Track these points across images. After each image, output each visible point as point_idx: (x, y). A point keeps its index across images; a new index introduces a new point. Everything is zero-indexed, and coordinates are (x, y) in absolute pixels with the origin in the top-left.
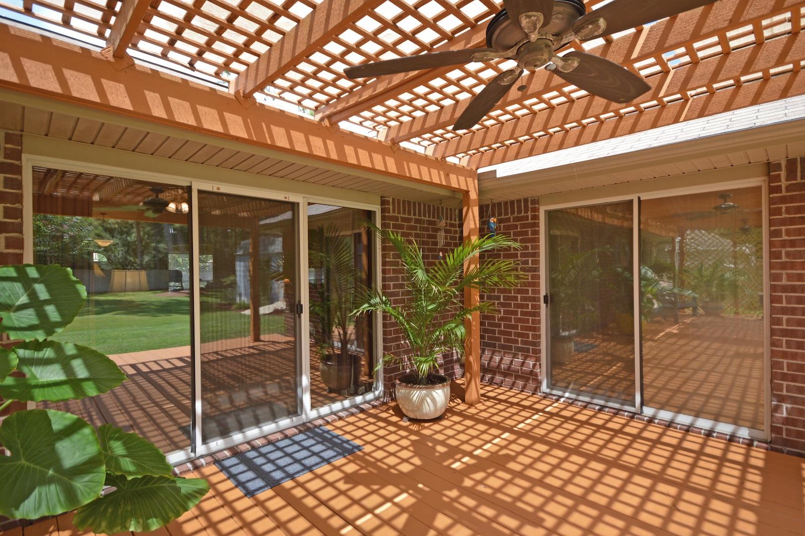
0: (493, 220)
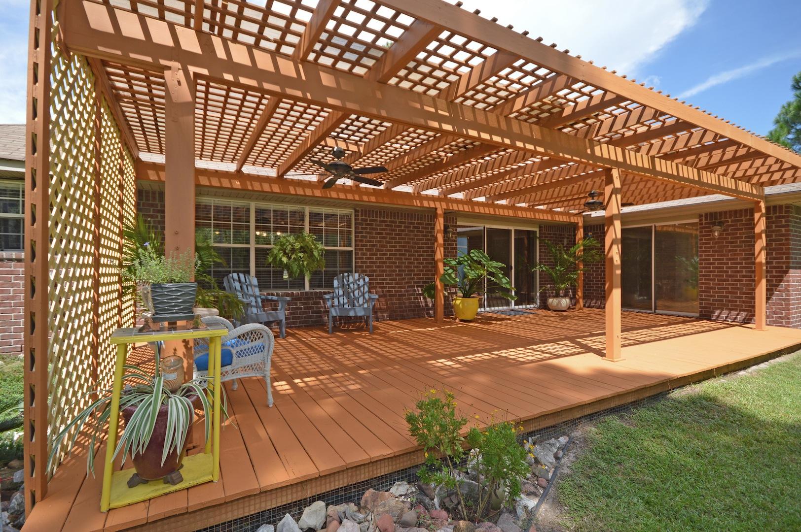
0: (590, 234)
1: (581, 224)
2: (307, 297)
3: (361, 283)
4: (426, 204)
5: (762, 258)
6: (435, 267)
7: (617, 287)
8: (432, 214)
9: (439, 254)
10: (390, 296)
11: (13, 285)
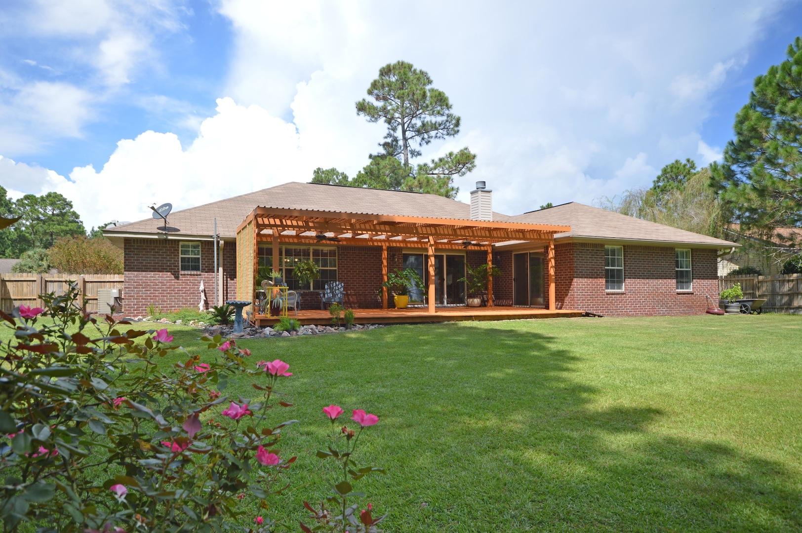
1: (489, 251)
2: (312, 294)
3: (340, 286)
4: (376, 244)
5: (552, 272)
6: (382, 279)
7: (432, 284)
8: (380, 249)
9: (384, 271)
10: (359, 295)
11: (189, 285)
